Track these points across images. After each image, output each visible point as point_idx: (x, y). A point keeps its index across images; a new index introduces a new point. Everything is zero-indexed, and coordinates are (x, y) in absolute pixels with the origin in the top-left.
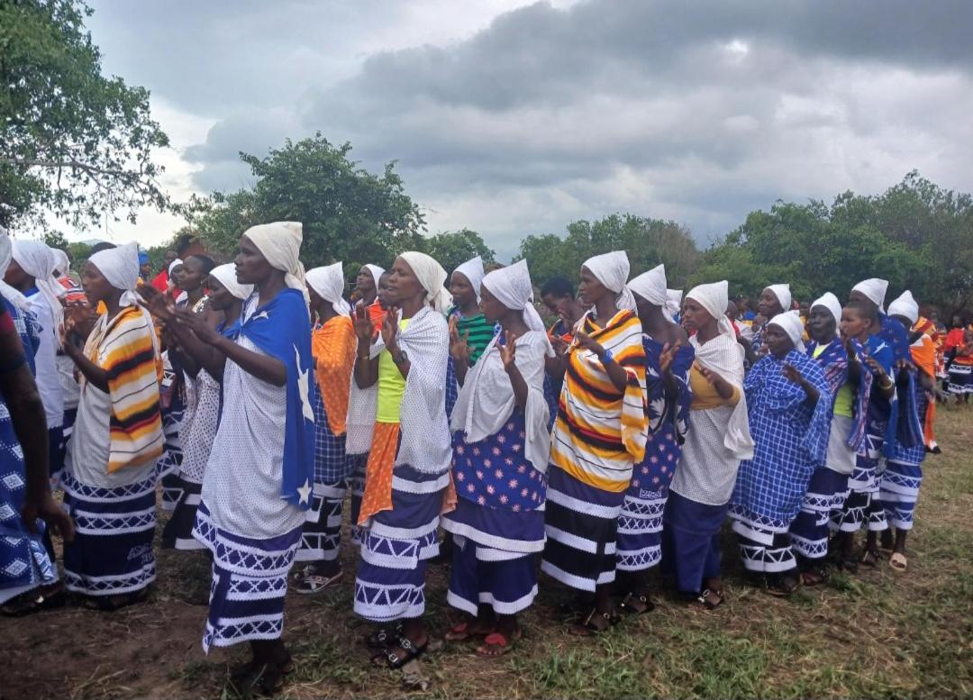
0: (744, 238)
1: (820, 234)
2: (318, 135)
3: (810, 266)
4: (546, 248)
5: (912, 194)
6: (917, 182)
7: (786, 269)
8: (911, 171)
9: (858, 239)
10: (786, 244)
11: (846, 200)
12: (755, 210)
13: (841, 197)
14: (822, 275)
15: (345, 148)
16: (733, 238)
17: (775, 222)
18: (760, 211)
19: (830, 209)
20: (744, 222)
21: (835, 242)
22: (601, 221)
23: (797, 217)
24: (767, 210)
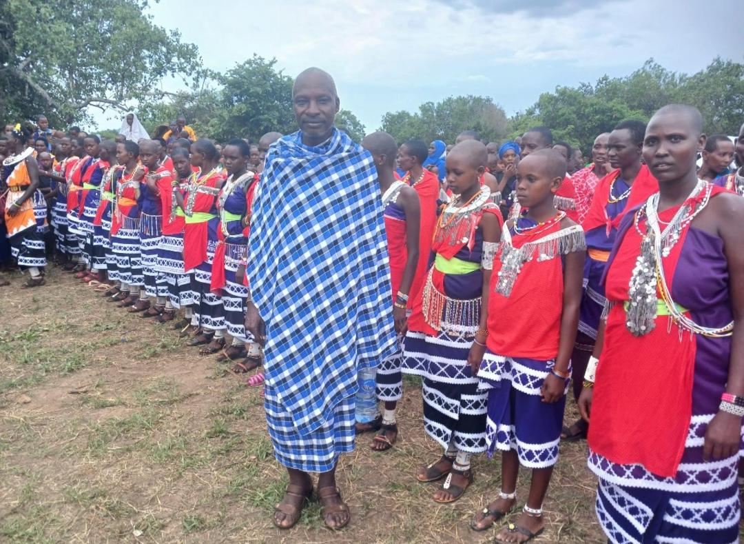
0: (537, 112)
1: (586, 106)
2: (255, 55)
3: (580, 129)
4: (400, 121)
5: (648, 77)
6: (653, 66)
7: (564, 132)
8: (648, 59)
9: (611, 110)
10: (563, 115)
11: (604, 82)
12: (544, 92)
13: (601, 79)
14: (588, 135)
15: (272, 63)
16: (530, 113)
17: (557, 100)
18: (548, 93)
19: (594, 89)
20: (537, 100)
21: (596, 112)
22: (442, 102)
23: (570, 97)
24: (553, 92)
